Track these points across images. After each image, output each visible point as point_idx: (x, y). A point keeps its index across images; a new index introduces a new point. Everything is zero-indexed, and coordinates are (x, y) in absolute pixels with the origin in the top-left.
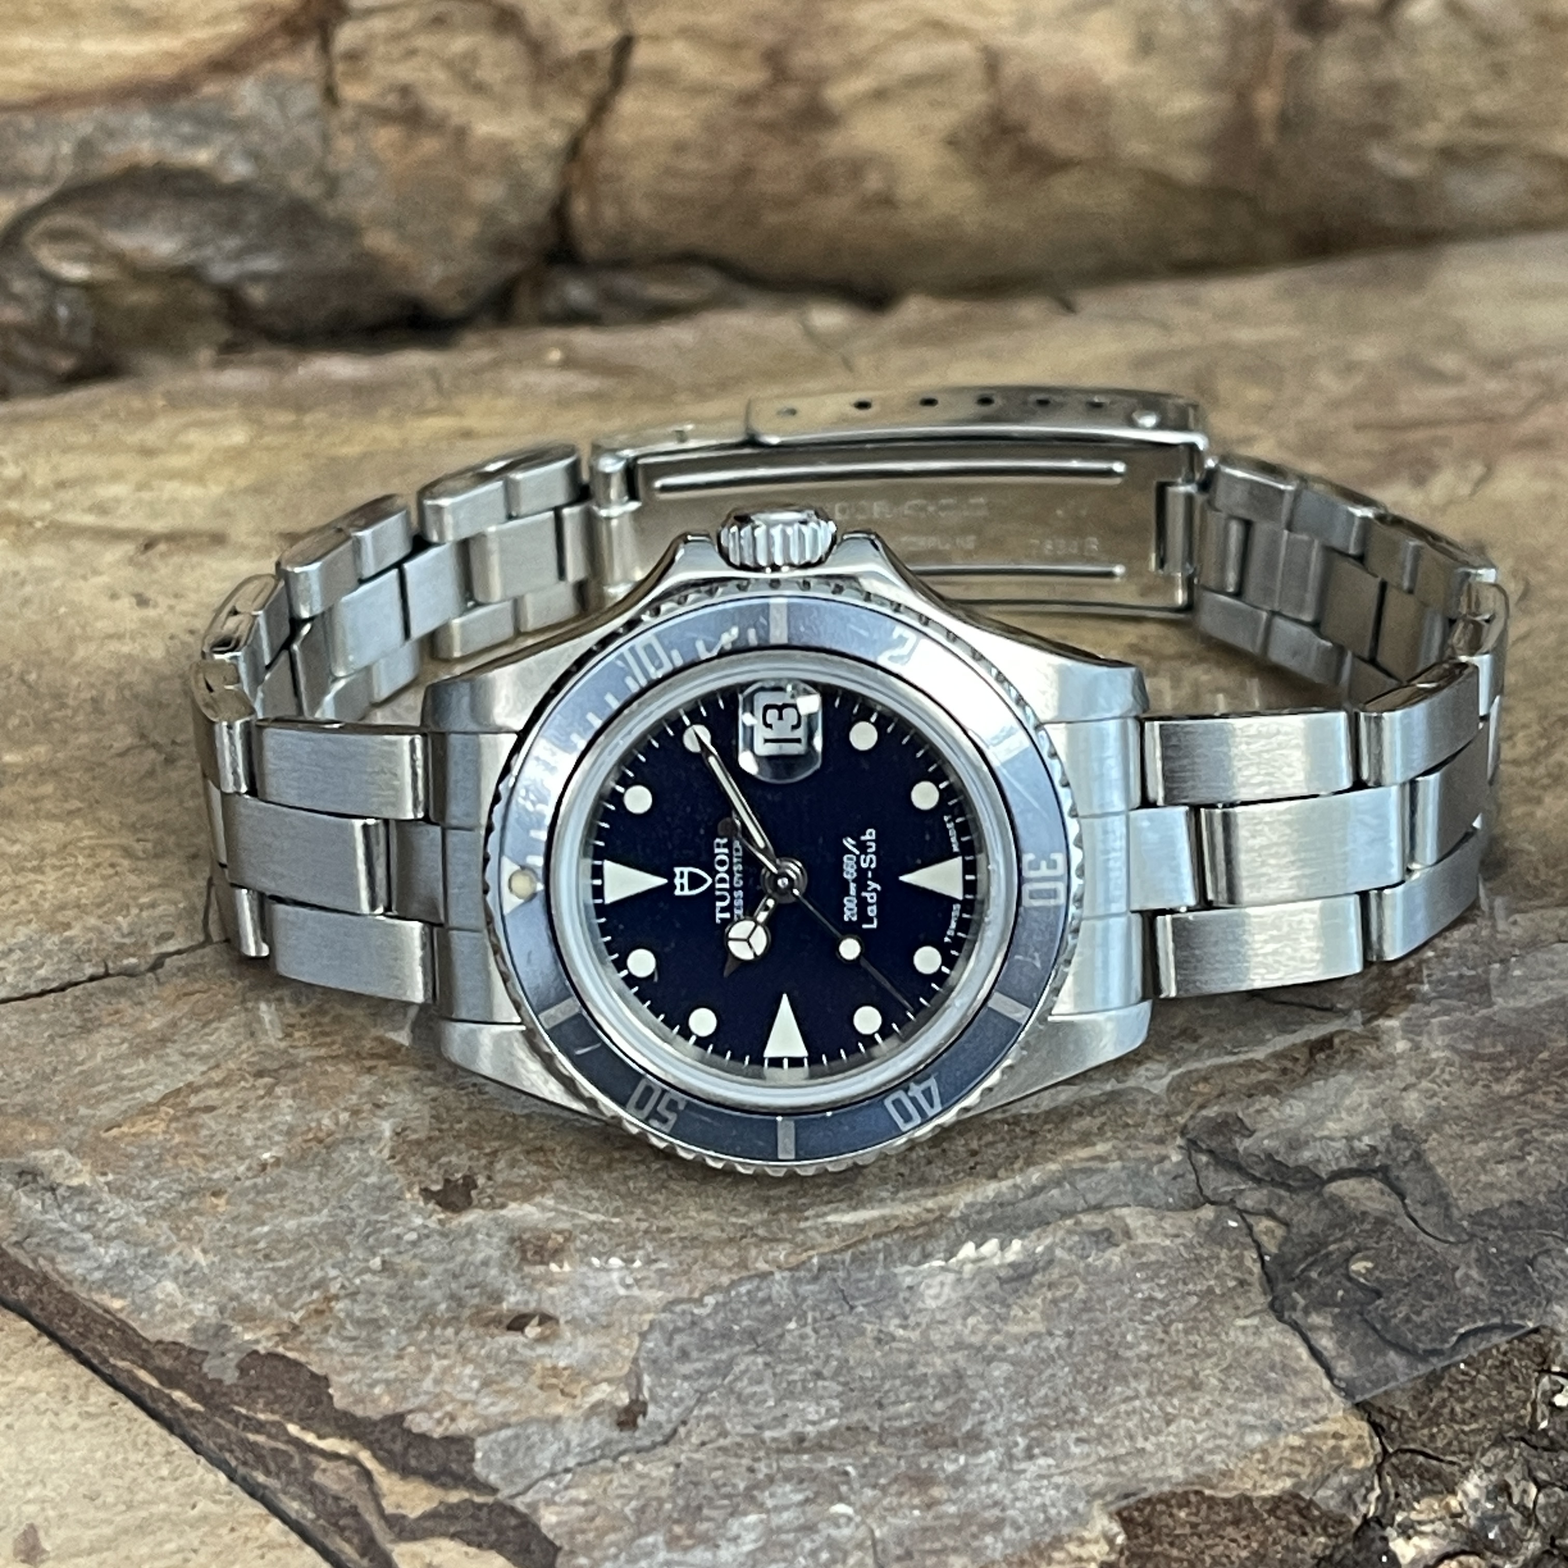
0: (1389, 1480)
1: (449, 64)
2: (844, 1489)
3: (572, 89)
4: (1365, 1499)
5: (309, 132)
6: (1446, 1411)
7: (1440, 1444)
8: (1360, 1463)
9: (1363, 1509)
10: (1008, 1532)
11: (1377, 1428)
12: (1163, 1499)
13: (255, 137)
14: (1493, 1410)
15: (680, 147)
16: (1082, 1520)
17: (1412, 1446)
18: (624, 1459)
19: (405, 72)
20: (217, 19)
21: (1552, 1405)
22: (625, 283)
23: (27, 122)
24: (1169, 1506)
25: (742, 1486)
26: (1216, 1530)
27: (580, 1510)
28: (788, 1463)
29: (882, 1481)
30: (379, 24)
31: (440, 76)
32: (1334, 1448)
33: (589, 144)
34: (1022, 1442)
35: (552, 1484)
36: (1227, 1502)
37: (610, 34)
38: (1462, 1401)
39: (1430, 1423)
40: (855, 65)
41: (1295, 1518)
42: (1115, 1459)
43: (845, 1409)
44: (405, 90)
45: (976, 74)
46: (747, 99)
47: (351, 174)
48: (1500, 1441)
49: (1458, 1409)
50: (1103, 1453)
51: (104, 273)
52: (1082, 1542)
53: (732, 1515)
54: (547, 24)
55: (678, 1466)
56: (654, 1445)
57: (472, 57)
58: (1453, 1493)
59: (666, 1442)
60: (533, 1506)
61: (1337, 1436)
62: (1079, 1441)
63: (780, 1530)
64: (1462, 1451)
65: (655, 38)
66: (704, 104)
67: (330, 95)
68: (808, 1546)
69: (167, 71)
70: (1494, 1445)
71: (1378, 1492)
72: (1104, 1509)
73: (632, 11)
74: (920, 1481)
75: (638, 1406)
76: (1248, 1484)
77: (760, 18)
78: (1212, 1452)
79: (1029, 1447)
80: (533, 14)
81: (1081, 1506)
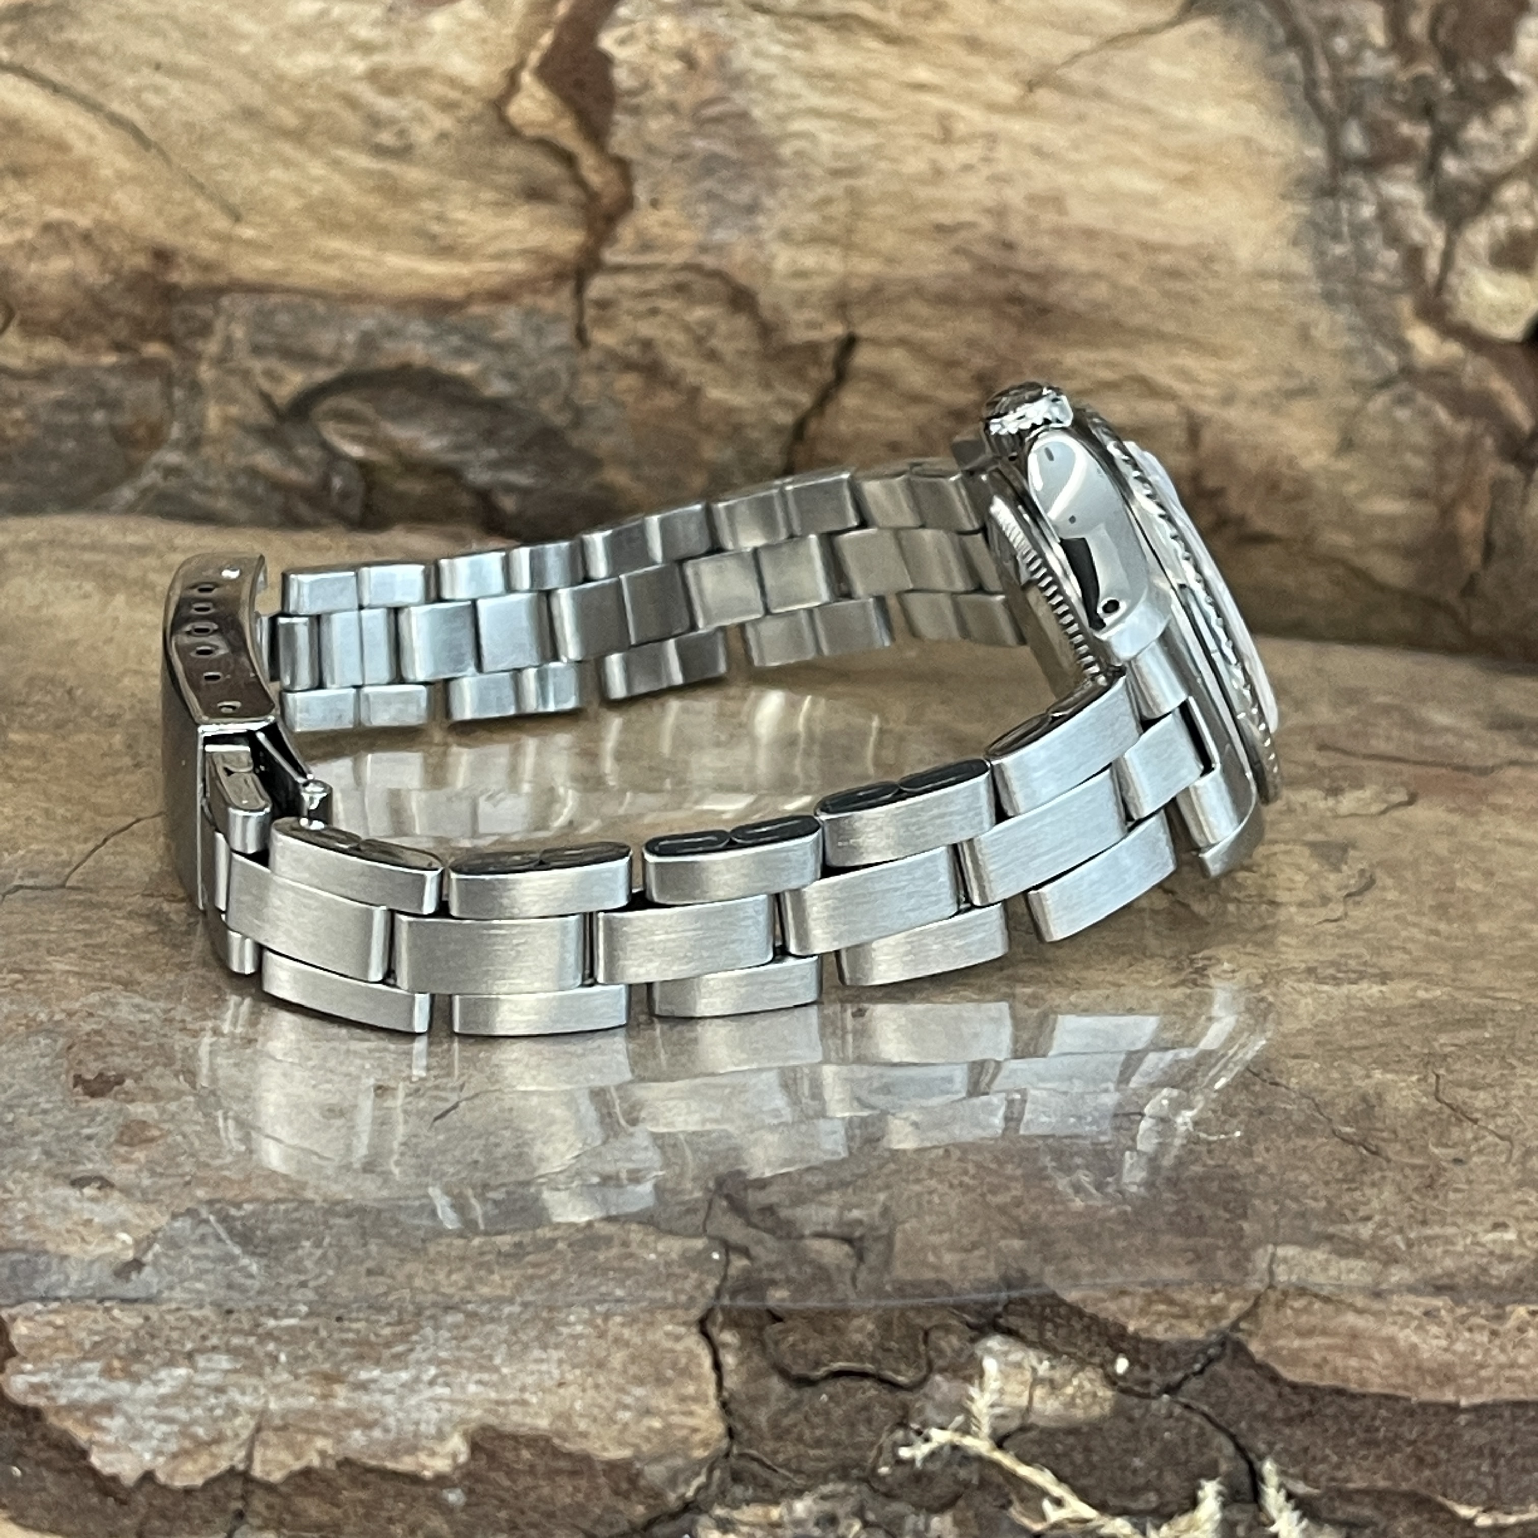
0: (717, 1474)
1: (687, 328)
2: (268, 1370)
3: (798, 375)
4: (687, 1483)
6: (795, 1432)
7: (781, 1458)
8: (699, 1453)
9: (681, 1490)
10: (377, 1433)
11: (731, 1433)
12: (515, 1438)
13: (511, 360)
14: (840, 1443)
15: (893, 445)
16: (441, 1436)
17: (753, 1452)
18: (108, 1304)
19: (646, 329)
20: (500, 256)
21: (896, 1456)
23: (320, 308)
24: (518, 1444)
25: (189, 1346)
26: (552, 1474)
27: (50, 1331)
28: (236, 1341)
29: (301, 1371)
30: (628, 281)
31: (679, 338)
32: (685, 1439)
33: (813, 426)
34: (433, 1371)
35: (39, 1306)
36: (569, 1455)
37: (837, 330)
38: (813, 1427)
39: (779, 1438)
41: (624, 1486)
42: (499, 1403)
43: (310, 1314)
44: (647, 344)
45: (1179, 436)
46: (959, 415)
47: (592, 409)
48: (844, 1476)
49: (807, 1433)
50: (493, 1396)
51: (377, 456)
52: (433, 1454)
53: (166, 1365)
54: (776, 309)
55: (147, 1318)
56: (139, 1300)
57: (710, 327)
58: (777, 1505)
59: (148, 1300)
60: (13, 1319)
61: (695, 1430)
62: (480, 1382)
63: (199, 1386)
64: (801, 1471)
65: (875, 342)
66: (919, 413)
67: (581, 335)
68: (212, 1401)
69: (455, 293)
70: (838, 1478)
71: (702, 1479)
72: (465, 1434)
73: (857, 313)
74: (330, 1379)
75: (137, 1264)
76: (597, 1445)
77: (972, 343)
78: (581, 1416)
79: (436, 1377)
80: (764, 299)
81: (447, 1428)
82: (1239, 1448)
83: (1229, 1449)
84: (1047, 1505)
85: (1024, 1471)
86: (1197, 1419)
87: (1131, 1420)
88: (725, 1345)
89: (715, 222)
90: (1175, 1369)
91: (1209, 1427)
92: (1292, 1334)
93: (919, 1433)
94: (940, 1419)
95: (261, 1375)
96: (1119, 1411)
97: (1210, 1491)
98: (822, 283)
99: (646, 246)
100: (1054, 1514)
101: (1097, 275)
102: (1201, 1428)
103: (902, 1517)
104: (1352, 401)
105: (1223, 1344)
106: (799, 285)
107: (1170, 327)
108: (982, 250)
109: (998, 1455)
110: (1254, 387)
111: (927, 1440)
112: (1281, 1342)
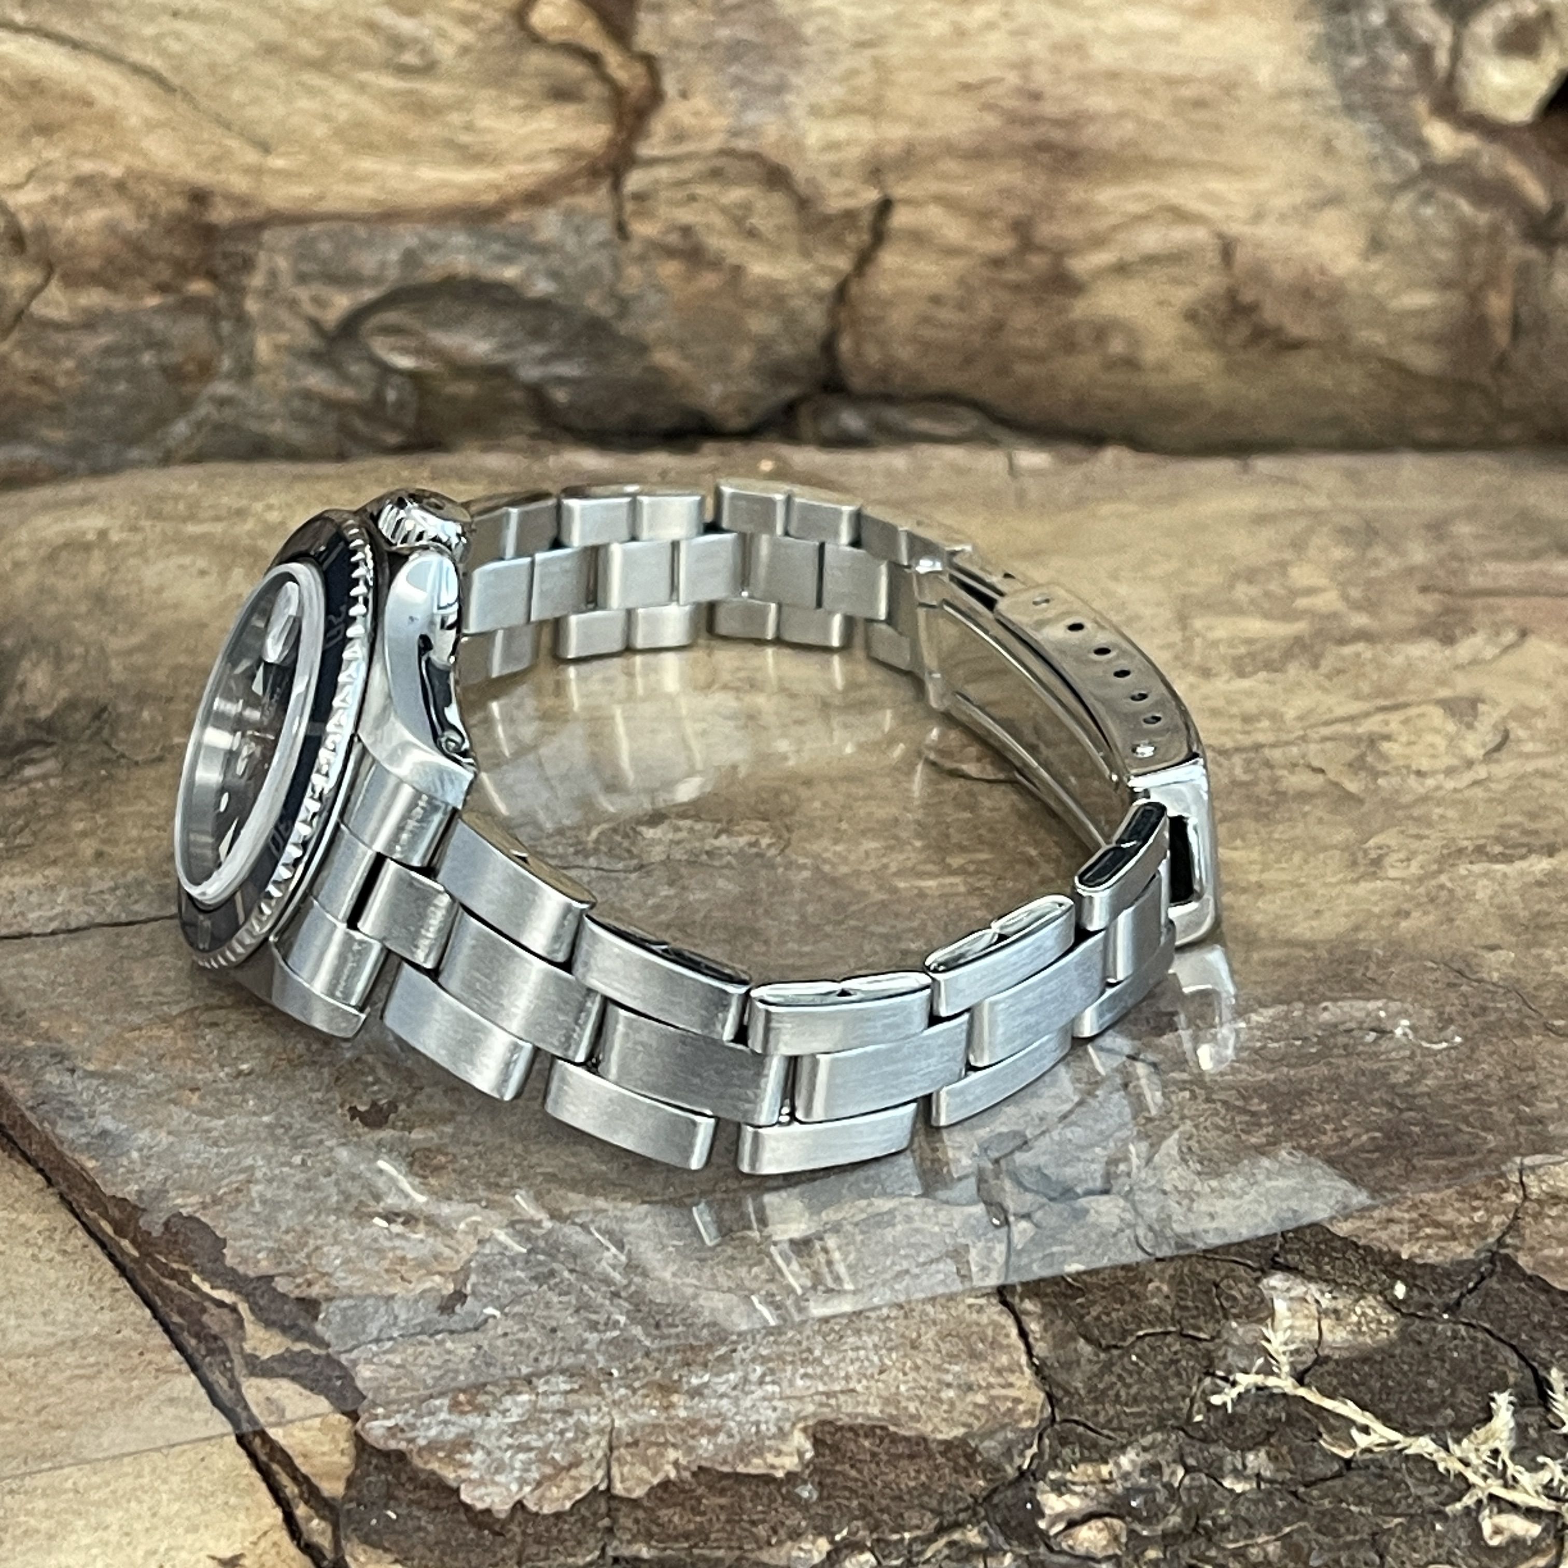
0: (1047, 1441)
1: (724, 210)
2: (604, 1386)
3: (837, 242)
4: (1022, 1454)
5: (601, 259)
6: (1111, 1393)
7: (1102, 1419)
8: (1026, 1424)
9: (1018, 1461)
10: (722, 1438)
11: (1052, 1399)
12: (854, 1429)
13: (555, 260)
14: (1155, 1399)
15: (936, 300)
16: (782, 1435)
17: (1076, 1417)
18: (439, 1337)
19: (685, 216)
20: (531, 158)
21: (1208, 1404)
22: (893, 415)
23: (361, 231)
24: (857, 1435)
25: (525, 1370)
26: (894, 1459)
27: (392, 1371)
28: (567, 1360)
29: (637, 1384)
30: (663, 173)
31: (718, 220)
32: (1010, 1411)
33: (854, 289)
34: (759, 1370)
35: (374, 1348)
36: (907, 1439)
37: (872, 195)
38: (1129, 1386)
39: (1096, 1400)
40: (1098, 241)
41: (962, 1462)
42: (828, 1395)
44: (686, 231)
45: (1213, 258)
46: (997, 262)
47: (639, 298)
48: (1160, 1427)
49: (1123, 1393)
50: (821, 1388)
51: (429, 365)
52: (779, 1453)
53: (508, 1393)
54: (810, 181)
55: (479, 1348)
56: (467, 1330)
57: (747, 207)
58: (1106, 1462)
59: (476, 1329)
60: (355, 1363)
61: (1017, 1401)
62: (805, 1376)
63: (543, 1410)
64: (1121, 1429)
65: (909, 202)
66: (958, 264)
67: (621, 229)
68: (561, 1425)
69: (490, 198)
70: (1156, 1430)
71: (1035, 1449)
72: (804, 1430)
73: (890, 178)
74: (666, 1389)
75: (459, 1296)
76: (930, 1427)
77: (1006, 193)
78: (909, 1399)
79: (764, 1375)
80: (800, 174)
81: (787, 1426)
82: (1521, 1357)
83: (1514, 1360)
84: (1354, 1432)
85: (1328, 1404)
86: (1480, 1335)
87: (1419, 1343)
88: (1028, 1313)
89: (745, 105)
90: (1453, 1289)
91: (1493, 1342)
92: (1554, 1243)
93: (1225, 1379)
94: (1243, 1363)
95: (600, 1393)
96: (1405, 1336)
97: (1502, 1401)
98: (854, 153)
99: (679, 136)
100: (1363, 1441)
101: (1122, 115)
102: (1487, 1344)
103: (1221, 1458)
104: (1376, 205)
105: (1492, 1261)
106: (831, 157)
107: (1198, 154)
108: (1010, 103)
109: (1302, 1392)
110: (1281, 202)
111: (1234, 1384)
112: (1547, 1252)
